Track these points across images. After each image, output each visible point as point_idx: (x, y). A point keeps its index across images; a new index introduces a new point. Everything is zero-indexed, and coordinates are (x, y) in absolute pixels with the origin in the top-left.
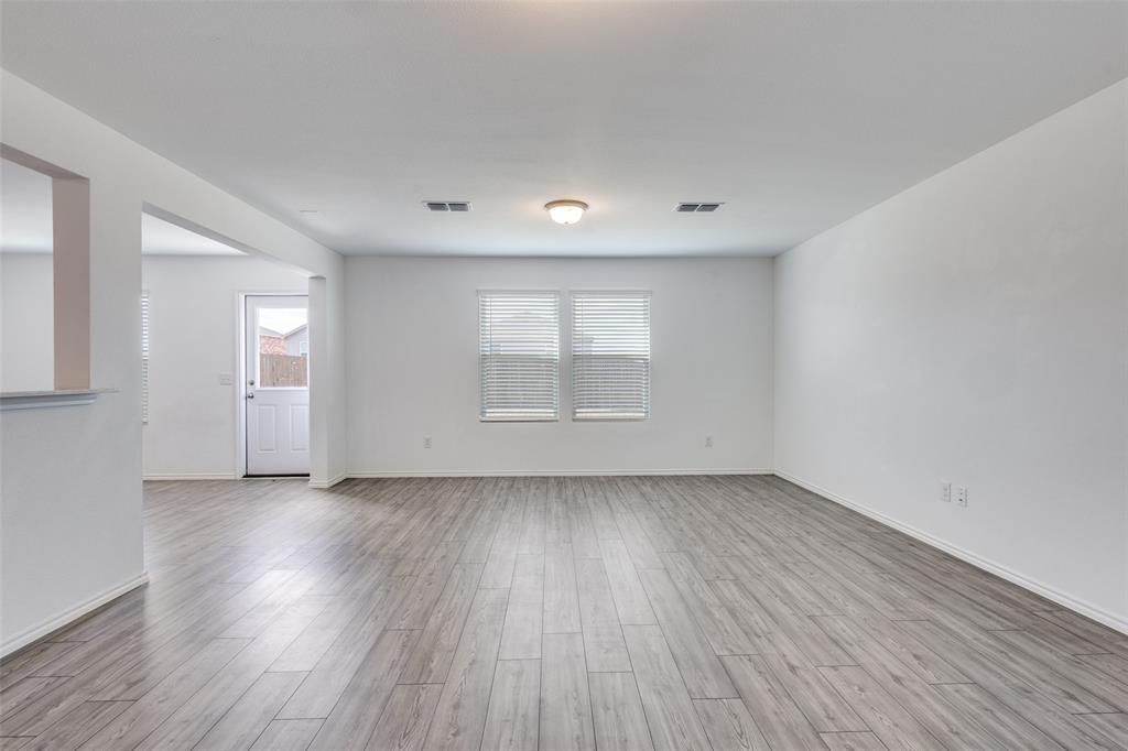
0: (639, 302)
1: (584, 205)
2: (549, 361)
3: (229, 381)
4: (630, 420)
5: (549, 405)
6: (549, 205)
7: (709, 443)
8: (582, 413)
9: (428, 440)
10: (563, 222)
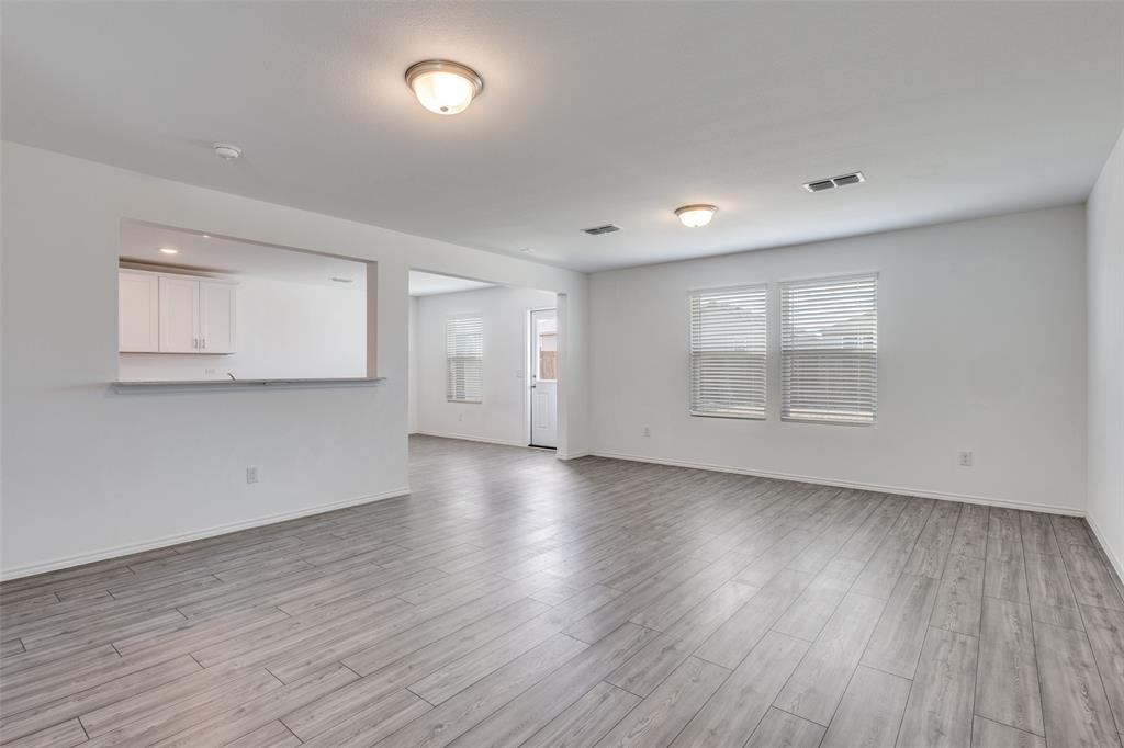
0: (867, 287)
1: (709, 207)
2: (759, 357)
3: (522, 375)
4: (851, 424)
5: (758, 402)
6: (679, 211)
7: (966, 460)
8: (794, 413)
9: (647, 429)
10: (692, 225)
